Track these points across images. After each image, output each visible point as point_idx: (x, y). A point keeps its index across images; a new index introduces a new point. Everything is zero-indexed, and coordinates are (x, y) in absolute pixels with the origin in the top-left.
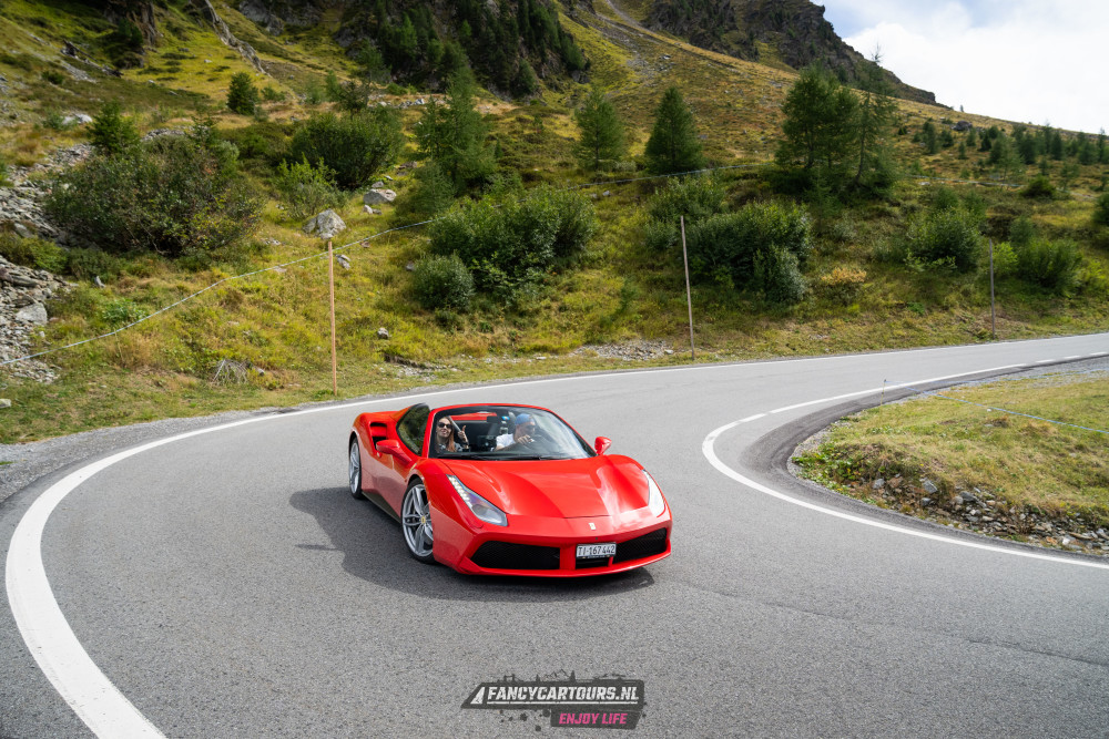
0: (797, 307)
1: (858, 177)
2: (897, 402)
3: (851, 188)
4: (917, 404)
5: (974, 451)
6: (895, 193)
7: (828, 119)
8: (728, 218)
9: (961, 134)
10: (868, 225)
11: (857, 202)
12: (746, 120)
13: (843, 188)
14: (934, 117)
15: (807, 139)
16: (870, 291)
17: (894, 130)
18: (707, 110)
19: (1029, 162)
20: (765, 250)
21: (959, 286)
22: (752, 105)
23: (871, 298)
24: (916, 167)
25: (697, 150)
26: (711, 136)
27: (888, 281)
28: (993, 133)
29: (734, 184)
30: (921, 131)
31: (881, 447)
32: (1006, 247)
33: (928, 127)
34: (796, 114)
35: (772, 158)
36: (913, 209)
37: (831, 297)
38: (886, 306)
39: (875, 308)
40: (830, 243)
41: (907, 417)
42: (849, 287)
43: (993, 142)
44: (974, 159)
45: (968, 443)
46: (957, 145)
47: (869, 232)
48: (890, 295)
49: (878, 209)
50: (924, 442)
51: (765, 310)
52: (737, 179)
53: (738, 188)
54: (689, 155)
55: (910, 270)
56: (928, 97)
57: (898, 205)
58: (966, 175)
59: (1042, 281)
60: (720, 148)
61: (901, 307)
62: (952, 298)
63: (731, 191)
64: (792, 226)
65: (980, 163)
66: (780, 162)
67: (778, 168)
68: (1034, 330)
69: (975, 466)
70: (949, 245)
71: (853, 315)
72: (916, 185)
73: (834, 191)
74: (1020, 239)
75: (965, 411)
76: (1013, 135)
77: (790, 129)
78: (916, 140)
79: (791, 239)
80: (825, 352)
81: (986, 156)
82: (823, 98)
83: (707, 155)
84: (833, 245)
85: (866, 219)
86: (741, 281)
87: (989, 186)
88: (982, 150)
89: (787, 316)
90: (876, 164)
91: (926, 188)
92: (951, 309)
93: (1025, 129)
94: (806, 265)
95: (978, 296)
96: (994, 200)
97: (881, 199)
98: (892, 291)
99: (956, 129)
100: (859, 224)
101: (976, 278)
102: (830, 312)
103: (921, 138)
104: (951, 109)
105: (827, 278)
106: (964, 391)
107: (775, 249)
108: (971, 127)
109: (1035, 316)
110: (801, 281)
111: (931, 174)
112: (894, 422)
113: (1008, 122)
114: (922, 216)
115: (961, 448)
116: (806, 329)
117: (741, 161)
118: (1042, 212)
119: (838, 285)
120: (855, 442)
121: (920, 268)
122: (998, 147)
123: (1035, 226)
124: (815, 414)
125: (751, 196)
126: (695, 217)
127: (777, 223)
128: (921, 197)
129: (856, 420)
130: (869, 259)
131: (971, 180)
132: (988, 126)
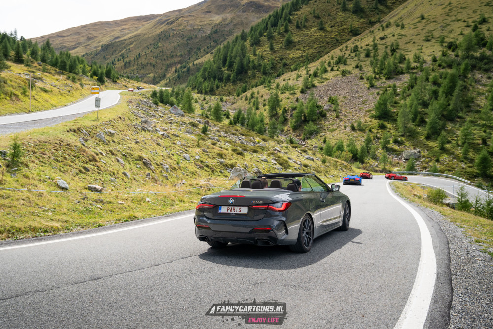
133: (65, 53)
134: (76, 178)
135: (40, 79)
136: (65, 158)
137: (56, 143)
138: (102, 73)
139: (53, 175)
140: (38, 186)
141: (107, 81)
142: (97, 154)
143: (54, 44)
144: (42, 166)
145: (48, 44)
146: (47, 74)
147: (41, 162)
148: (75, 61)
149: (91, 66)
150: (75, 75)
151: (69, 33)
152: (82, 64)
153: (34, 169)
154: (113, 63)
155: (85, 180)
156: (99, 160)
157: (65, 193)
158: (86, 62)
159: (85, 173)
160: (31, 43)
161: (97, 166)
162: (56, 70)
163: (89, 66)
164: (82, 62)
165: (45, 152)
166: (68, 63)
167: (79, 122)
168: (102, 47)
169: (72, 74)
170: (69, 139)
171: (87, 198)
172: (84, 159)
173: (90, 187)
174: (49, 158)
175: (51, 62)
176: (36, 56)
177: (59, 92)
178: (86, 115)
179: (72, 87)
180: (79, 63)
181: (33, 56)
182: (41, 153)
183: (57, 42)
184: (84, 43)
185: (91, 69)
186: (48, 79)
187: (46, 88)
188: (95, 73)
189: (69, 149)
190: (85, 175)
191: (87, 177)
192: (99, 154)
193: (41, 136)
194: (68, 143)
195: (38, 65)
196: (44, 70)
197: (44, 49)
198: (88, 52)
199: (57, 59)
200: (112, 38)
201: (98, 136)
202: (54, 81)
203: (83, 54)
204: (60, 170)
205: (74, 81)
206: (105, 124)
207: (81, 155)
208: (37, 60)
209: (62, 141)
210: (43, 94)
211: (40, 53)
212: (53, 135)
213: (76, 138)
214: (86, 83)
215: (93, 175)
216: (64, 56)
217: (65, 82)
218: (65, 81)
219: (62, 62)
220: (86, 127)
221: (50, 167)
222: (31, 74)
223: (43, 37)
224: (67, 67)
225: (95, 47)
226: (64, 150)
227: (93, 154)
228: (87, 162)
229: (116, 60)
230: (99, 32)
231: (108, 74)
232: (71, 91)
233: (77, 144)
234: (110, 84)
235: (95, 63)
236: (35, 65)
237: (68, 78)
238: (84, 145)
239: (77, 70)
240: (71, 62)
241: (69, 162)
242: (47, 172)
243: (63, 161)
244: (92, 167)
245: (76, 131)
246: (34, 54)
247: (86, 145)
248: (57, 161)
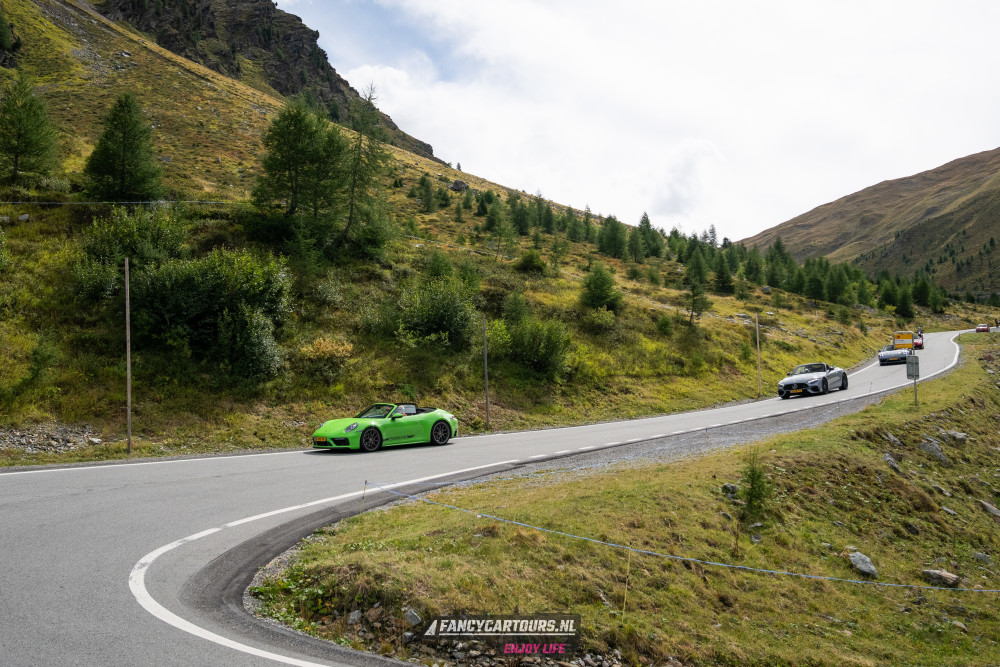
0: (269, 385)
1: (346, 231)
2: (381, 508)
3: (339, 243)
4: (403, 511)
5: (463, 568)
6: (387, 255)
7: (315, 158)
8: (189, 266)
9: (458, 194)
10: (356, 289)
11: (344, 259)
12: (221, 145)
13: (329, 242)
14: (431, 173)
15: (290, 179)
16: (356, 368)
17: (390, 181)
18: (173, 127)
19: (523, 232)
20: (234, 309)
21: (453, 367)
22: (230, 129)
23: (357, 376)
24: (411, 225)
25: (154, 175)
26: (176, 160)
27: (377, 357)
28: (487, 198)
29: (199, 223)
30: (417, 186)
31: (359, 569)
32: (499, 324)
33: (424, 182)
34: (279, 148)
35: (248, 196)
36: (405, 274)
37: (311, 374)
38: (374, 387)
39: (362, 389)
40: (311, 307)
41: (392, 527)
42: (332, 362)
43: (489, 207)
44: (471, 223)
45: (455, 558)
46: (453, 206)
47: (357, 297)
48: (379, 374)
49: (367, 271)
50: (408, 560)
51: (230, 387)
52: (205, 217)
53: (205, 228)
54: (143, 180)
55: (402, 344)
56: (425, 150)
57: (390, 267)
58: (461, 241)
59: (533, 363)
60: (185, 177)
61: (390, 389)
62: (445, 380)
63: (195, 231)
64: (268, 282)
65: (476, 229)
66: (257, 203)
67: (255, 210)
68: (528, 420)
69: (463, 588)
70: (442, 318)
71: (336, 396)
72: (410, 247)
73: (319, 244)
74: (514, 317)
75: (455, 518)
76: (508, 202)
77: (271, 165)
78: (411, 195)
79: (264, 297)
80: (301, 444)
81: (482, 222)
82: (311, 135)
83: (166, 183)
84: (315, 311)
85: (354, 281)
86: (200, 347)
87: (483, 255)
88: (479, 214)
89: (257, 396)
90: (367, 216)
91: (420, 251)
92: (444, 394)
93: (519, 198)
94: (282, 332)
95: (472, 379)
96: (488, 271)
97: (371, 259)
98: (381, 369)
99: (453, 189)
100: (346, 286)
101: (470, 358)
102: (309, 393)
103: (417, 193)
104: (448, 165)
105: (307, 350)
106: (455, 493)
107: (246, 309)
108: (467, 188)
109: (528, 403)
110: (275, 352)
111: (426, 235)
112: (376, 534)
113: (503, 188)
114: (416, 283)
115: (447, 566)
116: (279, 413)
117: (210, 196)
118: (534, 289)
119: (320, 359)
120: (328, 563)
121: (411, 342)
122: (494, 213)
123: (527, 304)
124: (283, 526)
125: (218, 241)
126: (145, 260)
127: (249, 278)
128: (414, 261)
129: (333, 534)
130: (356, 329)
131: (467, 246)
132: (484, 190)
133: (817, 259)
134: (891, 550)
135: (773, 323)
136: (859, 502)
137: (834, 467)
138: (905, 298)
139: (838, 541)
140: (811, 565)
141: (919, 313)
142: (931, 492)
143: (791, 244)
144: (811, 519)
145: (779, 246)
146: (785, 312)
147: (808, 510)
148: (840, 276)
149: (878, 283)
150: (844, 307)
151: (820, 218)
152: (855, 280)
153: (795, 526)
154: (927, 269)
155: (912, 556)
156: (937, 506)
157: (870, 585)
158: (864, 276)
159: (909, 538)
160: (745, 249)
161: (936, 522)
162: (800, 301)
163: (872, 282)
164: (856, 276)
165: (812, 486)
166: (826, 281)
167: (875, 415)
168: (897, 236)
169: (839, 306)
170: (859, 455)
171: (925, 600)
172: (901, 503)
173: (928, 574)
174: (823, 500)
175: (788, 283)
176: (756, 275)
177: (816, 347)
178: (888, 398)
179: (842, 334)
180: (850, 278)
181: (751, 276)
182: (805, 491)
183: (797, 240)
184: (856, 234)
185: (878, 289)
186: (789, 323)
187: (787, 341)
188: (888, 298)
189: (863, 480)
190: (909, 543)
191: (916, 548)
192: (935, 492)
193: (799, 450)
194: (860, 465)
195: (762, 295)
196: (779, 304)
197: (771, 259)
198: (865, 252)
199: (800, 276)
200: (919, 214)
201: (924, 446)
202: (802, 326)
203: (855, 257)
204: (851, 530)
205: (844, 320)
206: (938, 418)
207: (892, 493)
208: (760, 284)
209: (845, 462)
210: (784, 356)
211: (764, 268)
212: (824, 448)
213: (875, 454)
214: (870, 321)
215: (928, 543)
216: (816, 268)
217: (826, 325)
218: (825, 322)
219: (811, 281)
220: (893, 427)
221: (827, 523)
222: (754, 315)
223: (765, 233)
224: (825, 291)
225: (881, 240)
226: (853, 483)
227: (922, 491)
228: (909, 511)
229: (935, 261)
230: (886, 205)
231: (921, 297)
232: (841, 344)
233: (879, 468)
234: (929, 320)
235: (885, 275)
236: (756, 294)
237: (830, 316)
238: (896, 470)
239: (846, 295)
240: (832, 278)
241: (870, 511)
242: (823, 533)
243: (854, 509)
244: (924, 523)
245: (874, 437)
246: (752, 272)
247: (901, 470)
248: (841, 507)
